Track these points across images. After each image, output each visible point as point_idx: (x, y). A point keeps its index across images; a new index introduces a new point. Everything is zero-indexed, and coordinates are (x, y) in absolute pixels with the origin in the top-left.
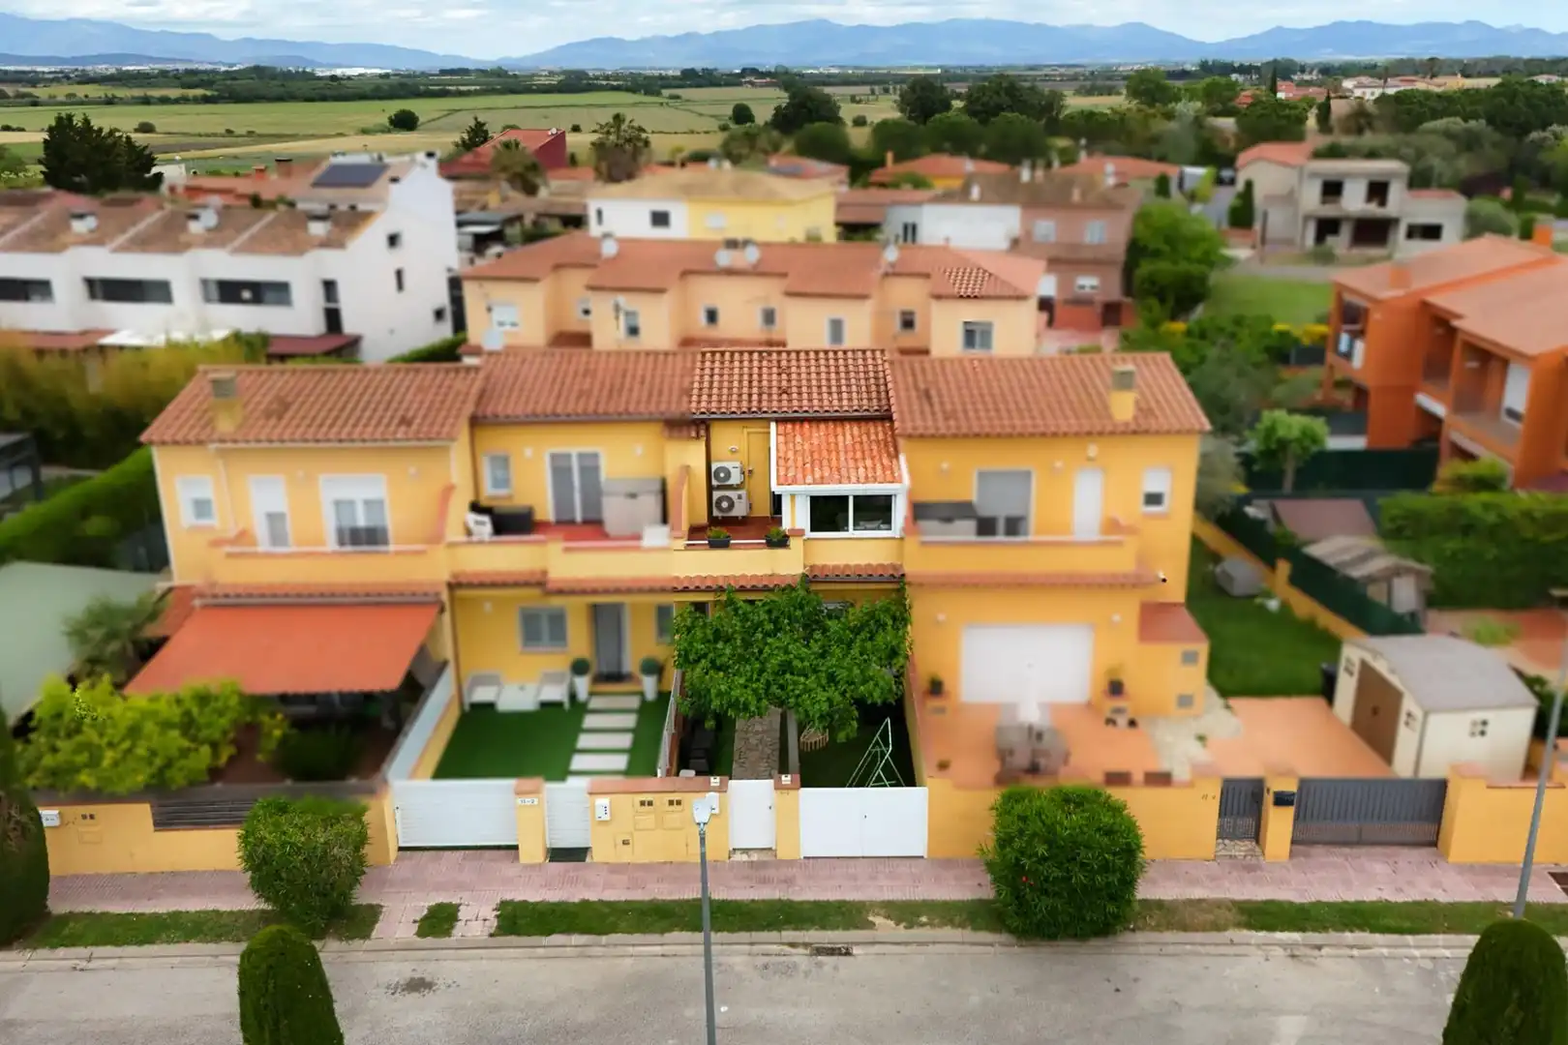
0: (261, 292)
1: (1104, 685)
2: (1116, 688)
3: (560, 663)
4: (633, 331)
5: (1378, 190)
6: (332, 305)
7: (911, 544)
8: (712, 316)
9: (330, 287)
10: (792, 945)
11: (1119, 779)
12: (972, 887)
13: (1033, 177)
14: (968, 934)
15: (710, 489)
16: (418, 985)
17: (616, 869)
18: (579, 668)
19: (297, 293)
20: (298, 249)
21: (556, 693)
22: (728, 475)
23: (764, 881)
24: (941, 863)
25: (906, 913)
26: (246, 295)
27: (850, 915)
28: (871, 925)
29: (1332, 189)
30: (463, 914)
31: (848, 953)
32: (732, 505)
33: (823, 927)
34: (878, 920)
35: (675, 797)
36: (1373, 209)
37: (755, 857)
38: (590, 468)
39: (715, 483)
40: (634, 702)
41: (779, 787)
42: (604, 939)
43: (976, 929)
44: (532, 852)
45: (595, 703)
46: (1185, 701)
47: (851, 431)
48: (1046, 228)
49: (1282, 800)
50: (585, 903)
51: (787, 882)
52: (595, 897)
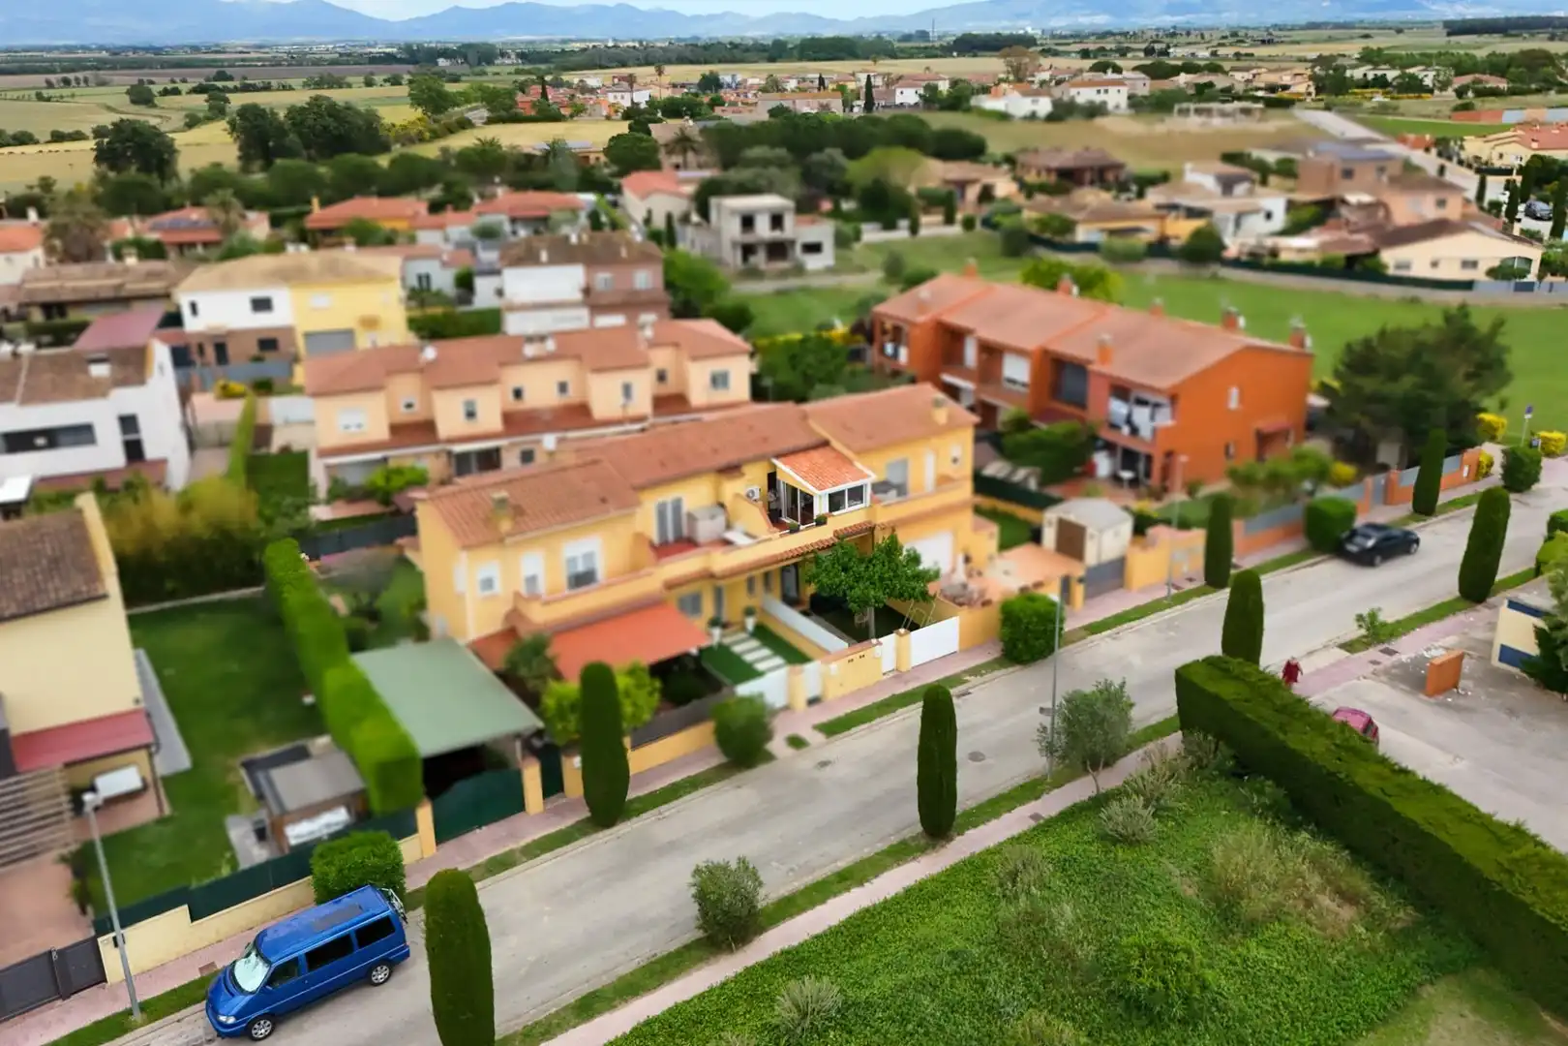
0: (54, 438)
1: (963, 558)
2: (968, 559)
3: (703, 623)
5: (777, 221)
6: (132, 437)
7: (878, 507)
8: (518, 394)
9: (128, 423)
12: (988, 655)
14: (1005, 671)
16: (824, 764)
17: (843, 698)
18: (711, 624)
19: (99, 432)
23: (908, 681)
24: (967, 649)
25: (975, 671)
26: (40, 441)
27: (956, 680)
28: (966, 681)
29: (748, 222)
30: (805, 736)
31: (970, 693)
33: (952, 688)
34: (968, 678)
35: (862, 654)
37: (891, 675)
38: (677, 506)
41: (901, 635)
42: (873, 722)
43: (1006, 667)
44: (800, 705)
45: (730, 639)
47: (816, 454)
48: (603, 278)
49: (1080, 581)
50: (847, 715)
51: (917, 678)
52: (849, 711)
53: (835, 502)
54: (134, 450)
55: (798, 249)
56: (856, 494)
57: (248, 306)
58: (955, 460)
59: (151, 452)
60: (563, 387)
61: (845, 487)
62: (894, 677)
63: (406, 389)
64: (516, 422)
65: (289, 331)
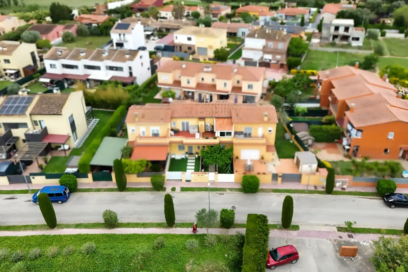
0: (117, 69)
1: (261, 157)
2: (262, 158)
3: (184, 152)
4: (189, 82)
5: (347, 29)
6: (131, 71)
7: (234, 139)
8: (203, 79)
9: (130, 68)
10: (217, 193)
11: (259, 173)
12: (239, 187)
13: (269, 31)
14: (238, 192)
15: (205, 127)
17: (194, 183)
18: (187, 153)
19: (124, 69)
20: (124, 60)
21: (183, 157)
22: (208, 125)
23: (213, 185)
24: (236, 183)
25: (231, 189)
26: (115, 69)
27: (224, 190)
28: (227, 191)
29: (337, 28)
30: (176, 189)
31: (224, 194)
32: (208, 129)
33: (221, 191)
34: (227, 190)
35: (202, 175)
36: (346, 34)
37: (212, 182)
38: (187, 124)
39: (206, 126)
40: (194, 158)
41: (215, 174)
42: (194, 192)
43: (239, 192)
44: (184, 181)
45: (189, 158)
46: (273, 160)
47: (226, 120)
48: (271, 44)
49: (280, 176)
51: (216, 185)
52: (192, 187)
53: (222, 134)
54: (131, 74)
55: (351, 39)
56: (229, 134)
57: (186, 39)
58: (270, 131)
59: (134, 75)
60: (213, 80)
61: (226, 131)
62: (212, 183)
63: (178, 73)
64: (199, 86)
65: (194, 46)
